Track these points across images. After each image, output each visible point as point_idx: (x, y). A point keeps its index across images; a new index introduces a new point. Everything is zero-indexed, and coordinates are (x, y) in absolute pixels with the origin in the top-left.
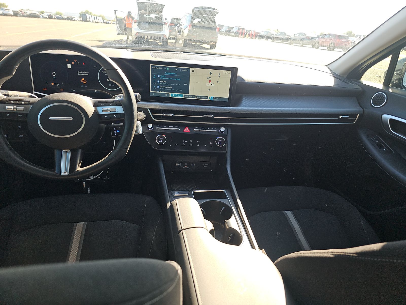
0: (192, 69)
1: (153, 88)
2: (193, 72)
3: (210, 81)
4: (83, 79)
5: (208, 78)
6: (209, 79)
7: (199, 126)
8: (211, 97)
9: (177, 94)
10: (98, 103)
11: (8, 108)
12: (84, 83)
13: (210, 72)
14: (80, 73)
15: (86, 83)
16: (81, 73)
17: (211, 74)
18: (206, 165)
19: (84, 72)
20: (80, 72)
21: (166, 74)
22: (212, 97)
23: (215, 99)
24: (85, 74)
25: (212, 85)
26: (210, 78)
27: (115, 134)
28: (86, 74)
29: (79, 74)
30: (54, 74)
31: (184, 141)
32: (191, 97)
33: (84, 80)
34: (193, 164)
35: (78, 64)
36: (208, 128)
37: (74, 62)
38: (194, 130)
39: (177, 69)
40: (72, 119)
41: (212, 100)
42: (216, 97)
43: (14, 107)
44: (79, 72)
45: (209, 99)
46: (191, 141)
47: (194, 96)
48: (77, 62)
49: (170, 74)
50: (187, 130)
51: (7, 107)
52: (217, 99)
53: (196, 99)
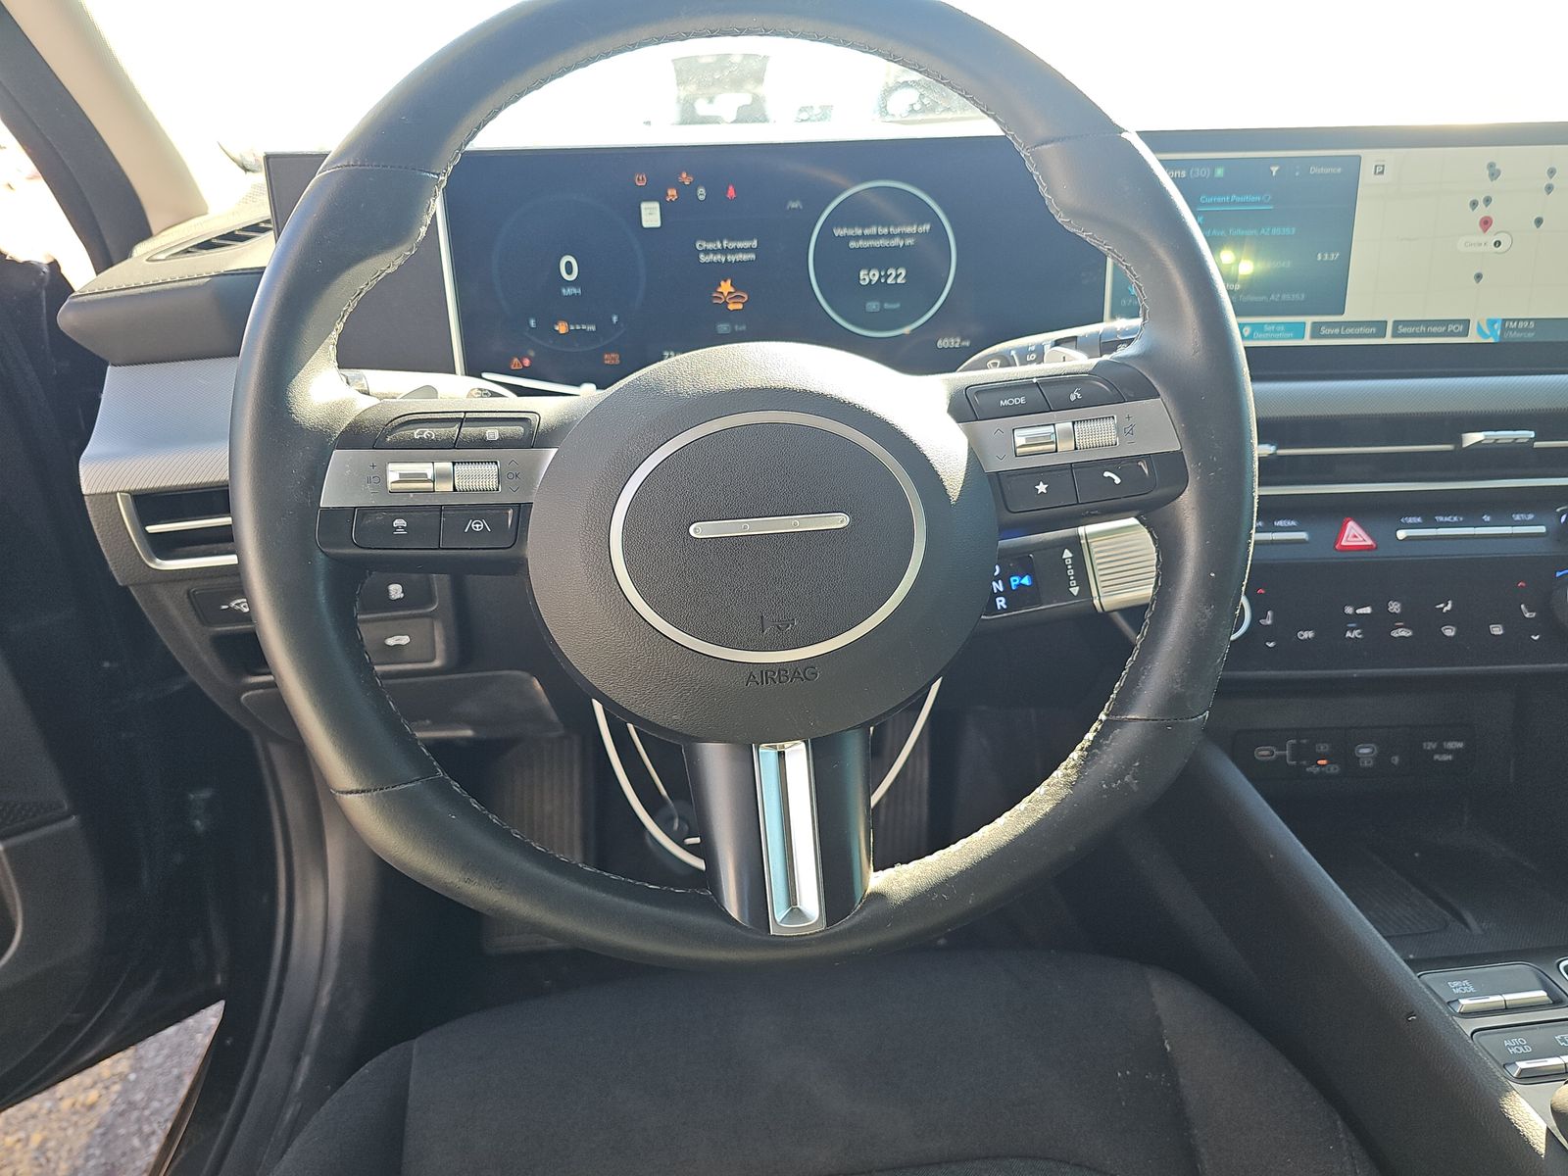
0: (1370, 158)
1: (1124, 302)
2: (1382, 173)
3: (1486, 223)
4: (726, 287)
5: (1474, 204)
6: (1482, 211)
7: (1429, 508)
8: (1491, 323)
9: (1270, 324)
10: (977, 393)
11: (405, 478)
12: (731, 307)
13: (1491, 166)
14: (707, 252)
15: (740, 306)
16: (715, 252)
17: (1494, 174)
18: (1451, 745)
19: (732, 245)
20: (710, 246)
21: (1205, 204)
22: (1495, 321)
23: (1513, 330)
24: (736, 251)
25: (1498, 244)
26: (1488, 201)
27: (1001, 602)
28: (743, 250)
29: (703, 258)
30: (569, 268)
31: (1349, 610)
32: (1360, 330)
33: (729, 293)
34: (1365, 741)
35: (702, 198)
36: (1487, 518)
37: (680, 187)
38: (1401, 534)
39: (1275, 169)
40: (839, 521)
41: (1491, 340)
42: (1519, 320)
43: (438, 465)
44: (704, 245)
45: (1473, 337)
46: (1395, 607)
47: (1380, 327)
48: (694, 187)
49: (1235, 203)
50: (1354, 535)
51: (394, 472)
52: (1524, 330)
53: (1388, 340)
